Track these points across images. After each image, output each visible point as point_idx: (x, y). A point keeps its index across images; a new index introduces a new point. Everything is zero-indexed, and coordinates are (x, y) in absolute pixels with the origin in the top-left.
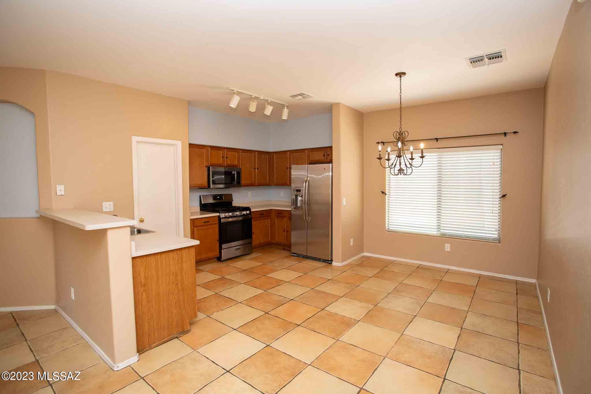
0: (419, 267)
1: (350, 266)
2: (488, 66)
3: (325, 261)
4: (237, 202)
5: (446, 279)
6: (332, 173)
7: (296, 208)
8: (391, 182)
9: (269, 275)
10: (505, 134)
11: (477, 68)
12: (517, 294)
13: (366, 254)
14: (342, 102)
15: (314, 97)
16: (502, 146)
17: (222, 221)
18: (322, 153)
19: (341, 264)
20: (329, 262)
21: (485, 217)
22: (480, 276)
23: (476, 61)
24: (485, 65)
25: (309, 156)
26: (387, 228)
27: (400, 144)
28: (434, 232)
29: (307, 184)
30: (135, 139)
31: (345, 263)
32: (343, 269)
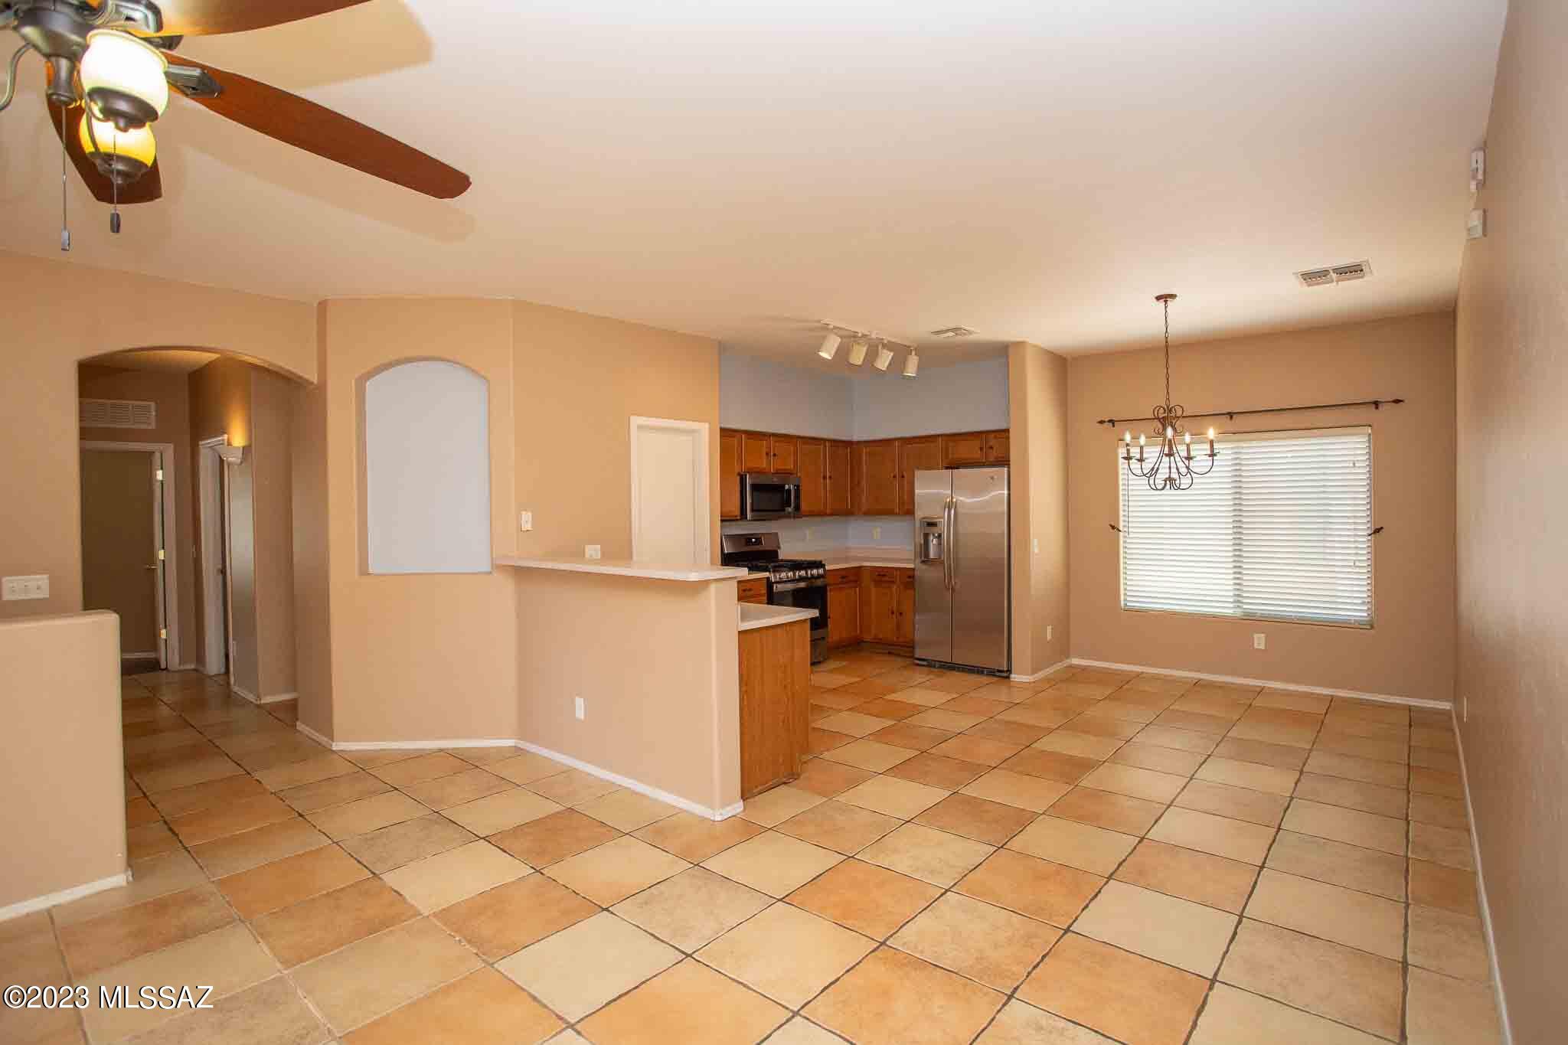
0: (1197, 683)
1: (1051, 682)
2: (1337, 283)
3: (992, 673)
4: (788, 551)
5: (1258, 702)
6: (1009, 489)
7: (926, 560)
8: (1130, 504)
9: (889, 697)
10: (1376, 404)
11: (1316, 287)
12: (1410, 726)
13: (1075, 661)
14: (1031, 340)
15: (976, 333)
16: (1370, 428)
17: (775, 588)
18: (976, 444)
19: (1030, 677)
20: (1005, 675)
21: (1337, 569)
22: (1332, 698)
23: (1312, 277)
24: (1332, 281)
25: (946, 451)
26: (1122, 603)
27: (1170, 432)
28: (1228, 610)
29: (953, 512)
30: (636, 421)
31: (1040, 675)
32: (1036, 688)
